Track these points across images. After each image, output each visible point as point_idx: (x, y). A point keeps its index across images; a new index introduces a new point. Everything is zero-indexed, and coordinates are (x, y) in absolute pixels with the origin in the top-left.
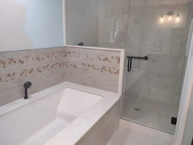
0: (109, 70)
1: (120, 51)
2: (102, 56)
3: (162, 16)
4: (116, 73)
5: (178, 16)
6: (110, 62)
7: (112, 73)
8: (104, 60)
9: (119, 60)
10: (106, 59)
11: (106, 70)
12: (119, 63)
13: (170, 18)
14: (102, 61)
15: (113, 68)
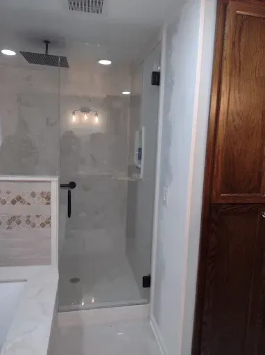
0: (28, 222)
1: (50, 182)
2: (8, 193)
3: (74, 113)
4: (43, 225)
5: (96, 115)
6: (29, 204)
7: (34, 226)
8: (13, 202)
9: (48, 198)
10: (19, 198)
11: (19, 223)
12: (48, 204)
13: (86, 117)
14: (8, 205)
15: (37, 216)
